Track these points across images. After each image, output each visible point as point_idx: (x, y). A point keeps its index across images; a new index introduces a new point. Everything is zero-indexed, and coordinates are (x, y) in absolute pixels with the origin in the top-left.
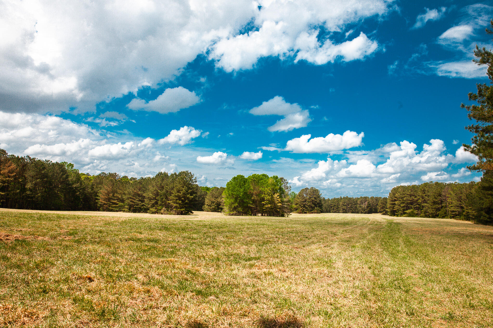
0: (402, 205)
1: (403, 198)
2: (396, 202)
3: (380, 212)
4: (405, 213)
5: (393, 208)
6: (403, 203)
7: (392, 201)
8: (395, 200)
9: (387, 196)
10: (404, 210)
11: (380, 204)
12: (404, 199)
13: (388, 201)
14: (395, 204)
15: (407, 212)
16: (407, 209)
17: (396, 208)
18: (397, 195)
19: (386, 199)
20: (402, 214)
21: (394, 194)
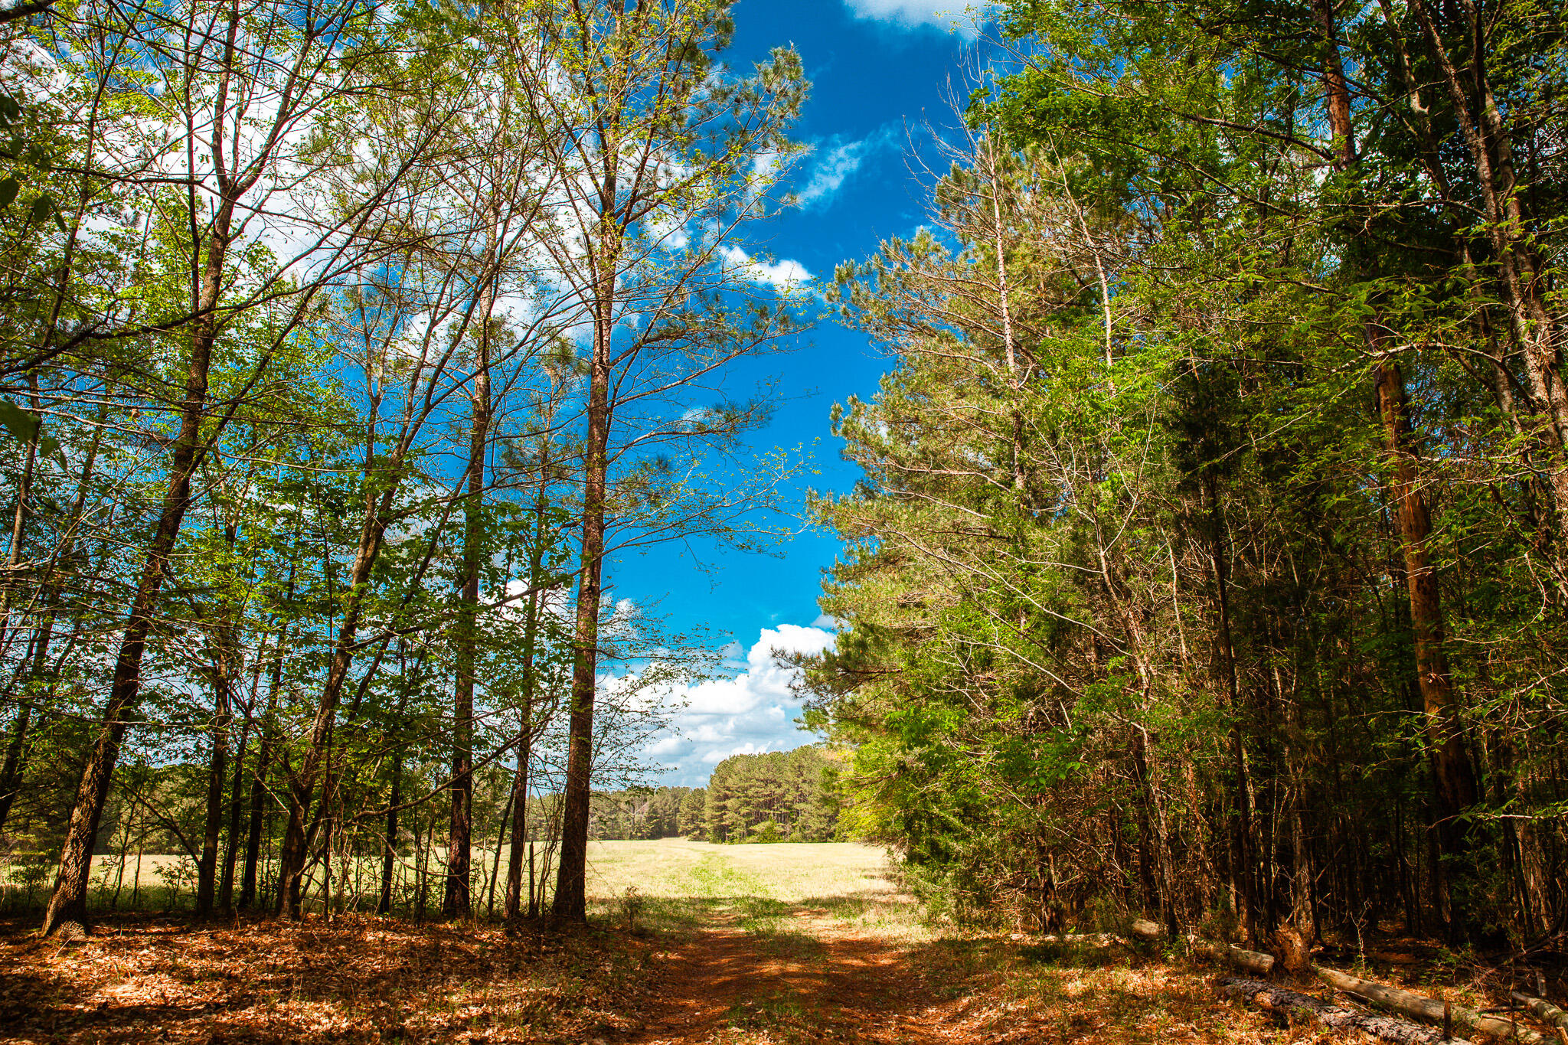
0: (744, 811)
1: (746, 789)
2: (729, 803)
3: (686, 833)
4: (750, 833)
5: (721, 818)
6: (748, 804)
7: (719, 799)
8: (726, 797)
11: (683, 808)
12: (750, 793)
13: (707, 799)
14: (725, 807)
15: (756, 828)
16: (757, 822)
17: (729, 818)
18: (730, 782)
19: (700, 792)
20: (742, 837)
21: (723, 780)
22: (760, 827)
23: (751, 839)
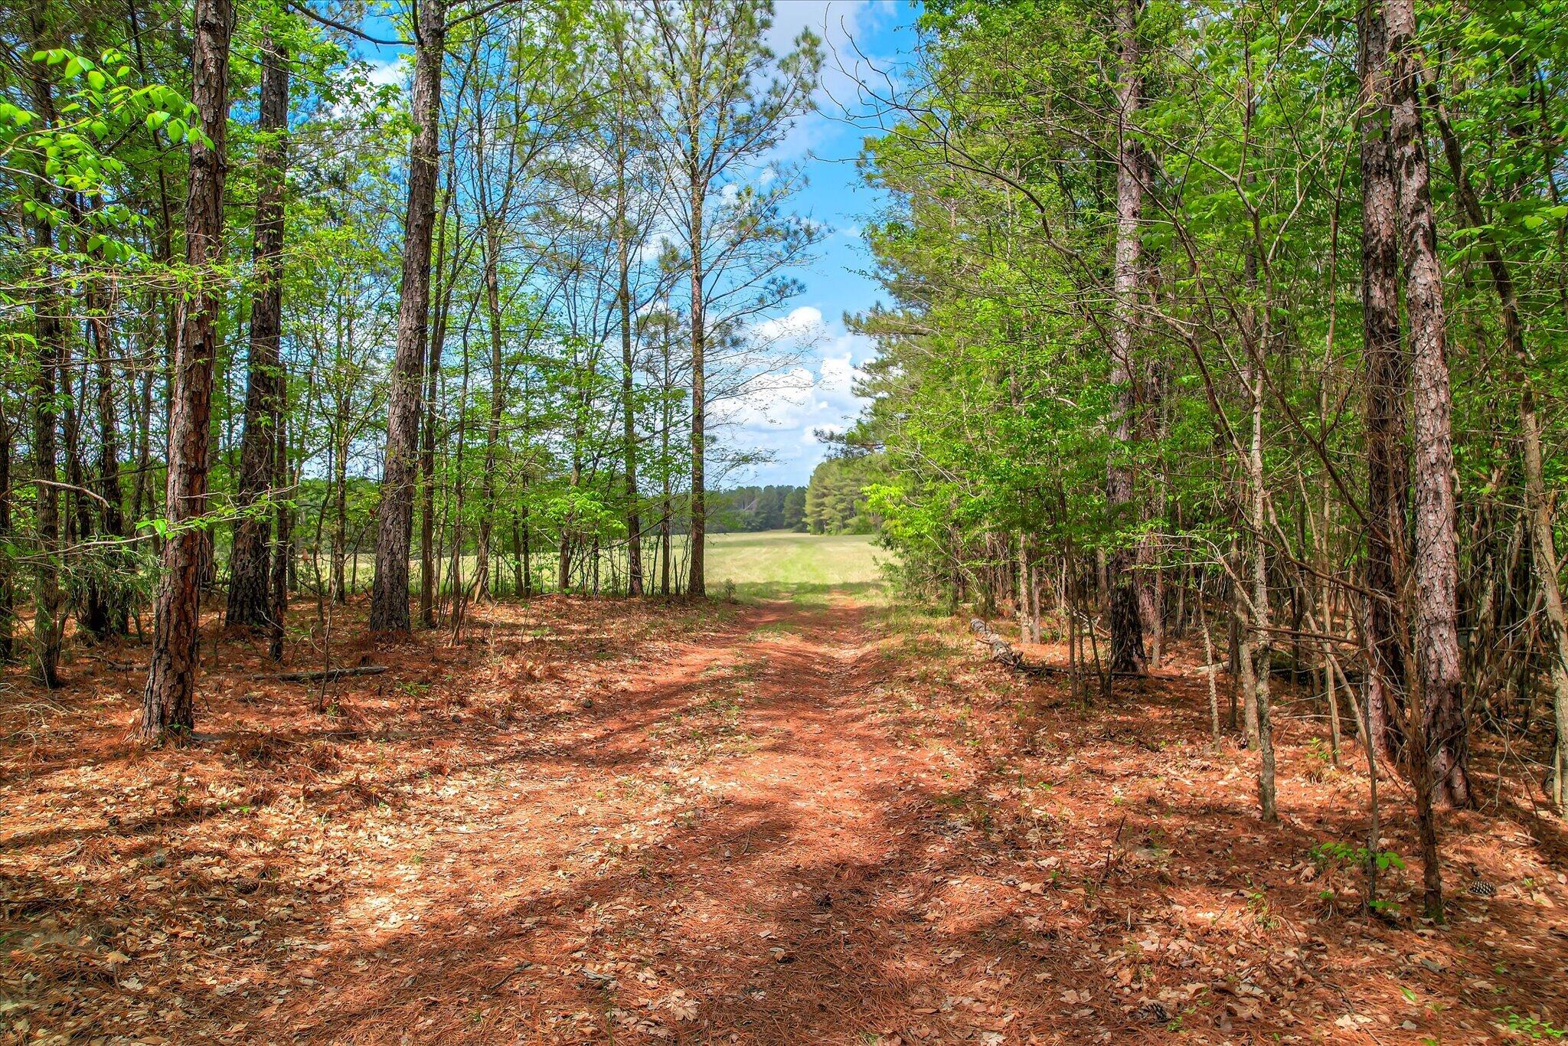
0: (840, 506)
1: (840, 488)
2: (826, 500)
3: (790, 526)
4: (845, 526)
5: (820, 513)
6: (842, 501)
7: (818, 496)
8: (824, 495)
9: (805, 483)
10: (844, 518)
11: (787, 504)
12: (845, 491)
13: (808, 497)
14: (822, 504)
15: (850, 521)
16: (851, 516)
17: (827, 513)
18: (827, 482)
19: (802, 491)
20: (839, 528)
21: (821, 480)
22: (853, 521)
23: (846, 531)
